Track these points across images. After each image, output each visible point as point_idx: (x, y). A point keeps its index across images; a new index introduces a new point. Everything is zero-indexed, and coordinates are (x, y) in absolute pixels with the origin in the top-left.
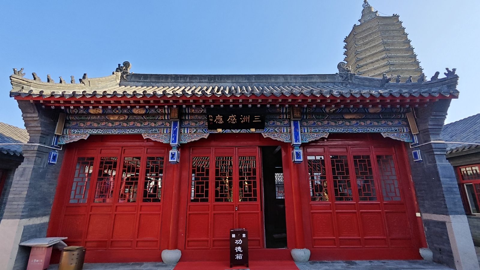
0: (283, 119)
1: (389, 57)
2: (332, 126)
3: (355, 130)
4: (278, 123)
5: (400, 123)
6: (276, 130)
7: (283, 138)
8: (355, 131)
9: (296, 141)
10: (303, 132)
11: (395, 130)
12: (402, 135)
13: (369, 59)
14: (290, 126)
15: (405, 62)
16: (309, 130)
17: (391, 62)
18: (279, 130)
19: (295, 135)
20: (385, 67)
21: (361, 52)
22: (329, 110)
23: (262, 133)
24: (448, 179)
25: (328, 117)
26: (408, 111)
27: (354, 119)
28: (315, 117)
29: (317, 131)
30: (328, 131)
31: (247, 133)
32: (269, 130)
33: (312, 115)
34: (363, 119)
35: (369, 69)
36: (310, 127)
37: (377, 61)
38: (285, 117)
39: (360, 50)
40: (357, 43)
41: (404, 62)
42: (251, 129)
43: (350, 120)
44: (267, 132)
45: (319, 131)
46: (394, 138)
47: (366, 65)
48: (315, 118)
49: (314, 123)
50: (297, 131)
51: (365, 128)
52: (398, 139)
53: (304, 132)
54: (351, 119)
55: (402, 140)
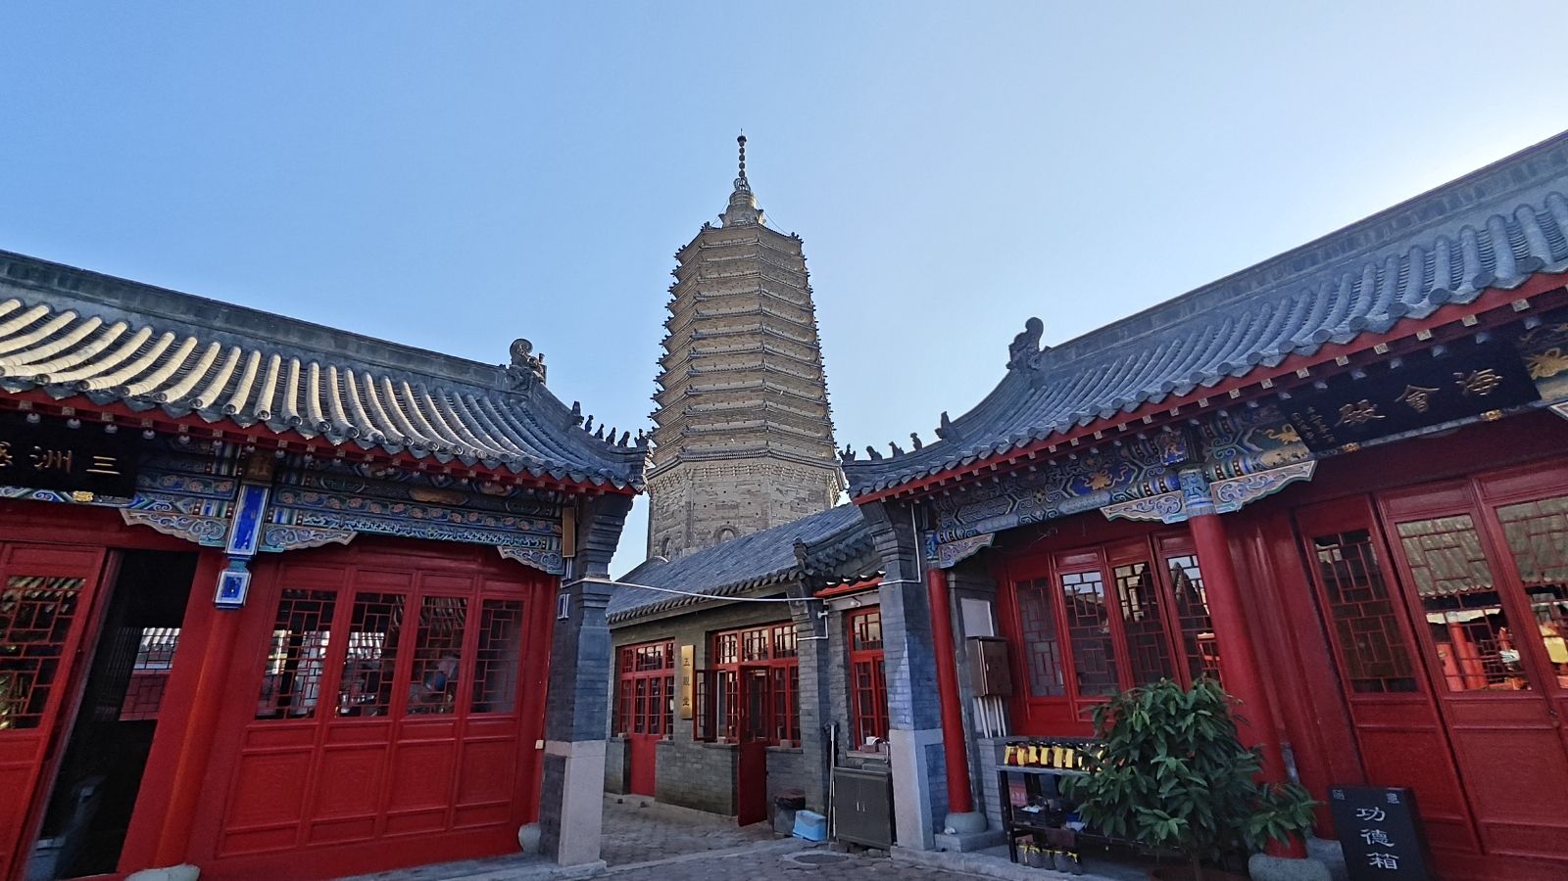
0: (218, 474)
1: (766, 334)
2: (371, 516)
3: (431, 533)
4: (197, 487)
5: (547, 526)
6: (179, 505)
7: (197, 532)
8: (432, 535)
9: (238, 545)
10: (274, 521)
11: (532, 544)
12: (546, 557)
13: (722, 324)
14: (235, 500)
15: (797, 356)
16: (295, 519)
17: (768, 347)
18: (193, 506)
19: (243, 526)
20: (752, 356)
21: (710, 299)
22: (373, 473)
23: (121, 510)
24: (592, 663)
25: (365, 488)
26: (570, 504)
27: (437, 504)
28: (326, 484)
29: (321, 524)
30: (356, 526)
31: (56, 503)
32: (153, 501)
33: (318, 479)
34: (463, 506)
35: (719, 349)
36: (300, 509)
37: (739, 336)
38: (224, 470)
39: (706, 293)
40: (703, 272)
41: (793, 355)
42: (75, 493)
43: (425, 506)
44: (141, 508)
45: (327, 522)
46: (525, 562)
47: (715, 336)
48: (325, 486)
49: (320, 499)
50: (252, 517)
51: (460, 530)
52: (533, 565)
53: (279, 522)
54: (429, 502)
55: (540, 568)
